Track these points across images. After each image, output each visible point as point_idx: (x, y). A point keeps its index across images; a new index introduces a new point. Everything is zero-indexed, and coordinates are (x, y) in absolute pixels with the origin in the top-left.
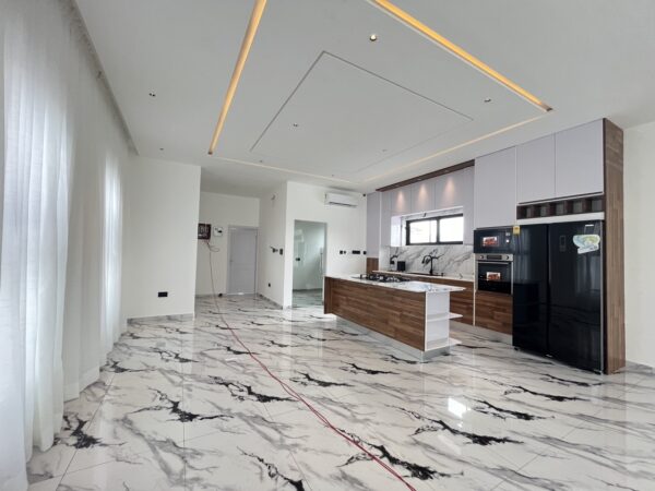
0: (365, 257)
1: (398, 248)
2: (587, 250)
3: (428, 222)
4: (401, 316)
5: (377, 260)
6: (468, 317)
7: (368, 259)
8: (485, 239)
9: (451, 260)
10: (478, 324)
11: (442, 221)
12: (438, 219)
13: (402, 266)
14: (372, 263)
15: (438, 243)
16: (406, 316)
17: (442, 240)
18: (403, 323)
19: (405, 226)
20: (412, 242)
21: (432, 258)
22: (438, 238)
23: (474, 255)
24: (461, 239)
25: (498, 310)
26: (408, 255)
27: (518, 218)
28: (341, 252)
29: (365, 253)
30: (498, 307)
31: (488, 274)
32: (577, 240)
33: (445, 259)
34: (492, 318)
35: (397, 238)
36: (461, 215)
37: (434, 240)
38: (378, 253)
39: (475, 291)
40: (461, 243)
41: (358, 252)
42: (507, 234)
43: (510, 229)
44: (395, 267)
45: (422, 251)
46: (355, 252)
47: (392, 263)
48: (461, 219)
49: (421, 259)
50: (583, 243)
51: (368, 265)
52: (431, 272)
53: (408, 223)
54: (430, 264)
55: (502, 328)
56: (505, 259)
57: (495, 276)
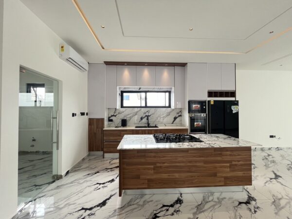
0: (87, 117)
4: (230, 167)
5: (102, 119)
8: (194, 106)
9: (159, 116)
12: (146, 92)
14: (97, 122)
15: (146, 107)
16: (236, 165)
17: (148, 105)
18: (233, 171)
20: (125, 105)
27: (208, 97)
29: (87, 114)
32: (233, 108)
33: (155, 116)
41: (84, 114)
42: (204, 104)
45: (137, 112)
47: (110, 120)
51: (90, 124)
53: (122, 92)
56: (202, 116)
57: (199, 124)
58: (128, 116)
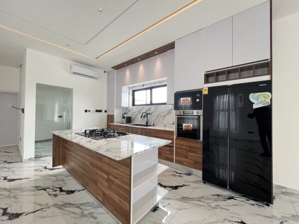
0: (106, 114)
1: (127, 108)
2: (261, 105)
3: (145, 91)
5: (113, 116)
6: (170, 156)
7: (108, 116)
8: (182, 99)
9: (159, 115)
10: (177, 162)
11: (154, 90)
12: (151, 88)
13: (129, 120)
14: (110, 118)
15: (151, 104)
17: (153, 102)
19: (131, 93)
20: (136, 103)
21: (147, 114)
22: (151, 101)
23: (174, 111)
24: (165, 101)
25: (191, 151)
26: (133, 112)
27: (205, 83)
28: (86, 111)
29: (106, 111)
30: (191, 150)
31: (184, 125)
32: (253, 97)
33: (155, 114)
34: (187, 157)
35: (126, 101)
36: (165, 85)
37: (149, 103)
38: (113, 111)
39: (175, 137)
40: (165, 104)
41: (101, 111)
42: (198, 95)
43: (200, 92)
44: (125, 121)
45: (141, 110)
46: (97, 111)
47: (124, 117)
48: (165, 88)
49: (140, 115)
50: (257, 100)
51: (108, 120)
52: (147, 123)
53: (134, 91)
54: (146, 118)
55: (195, 165)
56: (195, 114)
57: (189, 126)
58: (135, 114)
